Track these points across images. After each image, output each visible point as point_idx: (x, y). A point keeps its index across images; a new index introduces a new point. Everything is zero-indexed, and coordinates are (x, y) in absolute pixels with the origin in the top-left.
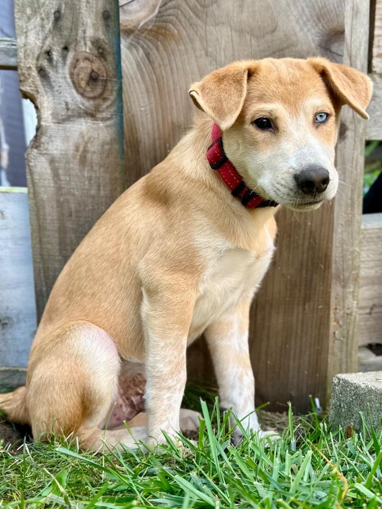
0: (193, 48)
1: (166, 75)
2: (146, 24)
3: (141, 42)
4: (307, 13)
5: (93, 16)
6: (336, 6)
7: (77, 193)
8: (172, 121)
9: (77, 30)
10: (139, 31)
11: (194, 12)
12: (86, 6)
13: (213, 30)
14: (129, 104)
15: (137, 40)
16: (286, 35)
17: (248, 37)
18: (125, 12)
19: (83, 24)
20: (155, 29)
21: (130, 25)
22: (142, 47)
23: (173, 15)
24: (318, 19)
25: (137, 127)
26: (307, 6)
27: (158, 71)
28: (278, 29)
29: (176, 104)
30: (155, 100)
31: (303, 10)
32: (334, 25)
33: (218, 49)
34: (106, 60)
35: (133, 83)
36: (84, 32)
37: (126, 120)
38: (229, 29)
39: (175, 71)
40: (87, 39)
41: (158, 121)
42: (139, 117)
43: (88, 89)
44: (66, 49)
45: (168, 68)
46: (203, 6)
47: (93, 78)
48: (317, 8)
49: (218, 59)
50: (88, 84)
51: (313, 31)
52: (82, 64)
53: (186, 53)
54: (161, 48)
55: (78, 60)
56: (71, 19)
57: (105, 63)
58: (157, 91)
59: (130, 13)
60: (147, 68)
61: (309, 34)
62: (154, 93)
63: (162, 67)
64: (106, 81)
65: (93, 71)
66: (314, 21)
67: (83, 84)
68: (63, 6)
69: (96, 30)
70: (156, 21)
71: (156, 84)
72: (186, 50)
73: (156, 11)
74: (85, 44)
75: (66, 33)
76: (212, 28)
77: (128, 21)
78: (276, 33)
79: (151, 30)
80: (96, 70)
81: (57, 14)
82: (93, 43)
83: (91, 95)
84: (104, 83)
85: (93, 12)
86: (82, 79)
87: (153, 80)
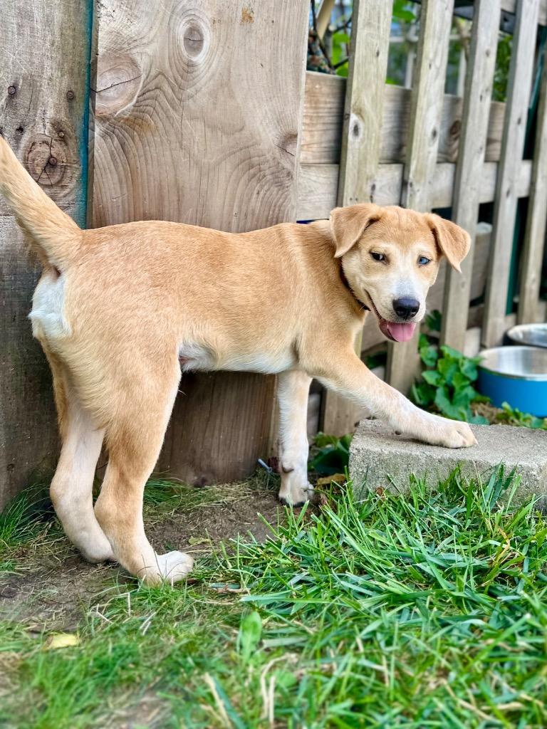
0: (168, 140)
1: (141, 166)
2: (123, 112)
3: (117, 131)
4: (269, 116)
5: (55, 96)
6: (292, 112)
7: (22, 293)
8: (144, 211)
9: (35, 109)
10: (115, 119)
11: (171, 104)
12: (48, 84)
13: (189, 124)
14: (100, 196)
15: (112, 129)
16: (251, 134)
17: (220, 134)
18: (101, 98)
19: (43, 104)
20: (132, 118)
21: (105, 112)
22: (117, 136)
23: (151, 106)
24: (278, 122)
25: (107, 219)
26: (270, 110)
27: (132, 162)
28: (245, 128)
29: (149, 195)
30: (128, 191)
31: (266, 113)
32: (289, 129)
33: (192, 143)
34: (67, 144)
35: (106, 174)
36: (44, 112)
37: (96, 212)
38: (203, 124)
39: (150, 162)
40: (47, 120)
41: (129, 212)
42: (110, 209)
43: (44, 176)
44: (21, 130)
45: (143, 158)
46: (180, 100)
47: (51, 164)
48: (277, 113)
49: (192, 153)
50: (44, 170)
51: (274, 133)
52: (38, 148)
53: (162, 145)
54: (137, 138)
55: (33, 144)
56: (29, 96)
57: (65, 148)
58: (130, 183)
59: (107, 99)
60: (122, 158)
61: (270, 135)
62: (127, 184)
63: (137, 158)
64: (65, 167)
65: (51, 156)
66: (275, 124)
67: (39, 170)
68: (21, 81)
69: (58, 111)
70: (133, 111)
71: (129, 175)
72: (162, 141)
73: (135, 100)
74: (44, 125)
75: (22, 112)
76: (187, 121)
77: (104, 108)
78: (243, 132)
79: (127, 119)
80: (55, 155)
81: (13, 90)
82: (53, 125)
83: (48, 182)
84: (63, 169)
85: (55, 90)
86: (37, 165)
87: (127, 170)
